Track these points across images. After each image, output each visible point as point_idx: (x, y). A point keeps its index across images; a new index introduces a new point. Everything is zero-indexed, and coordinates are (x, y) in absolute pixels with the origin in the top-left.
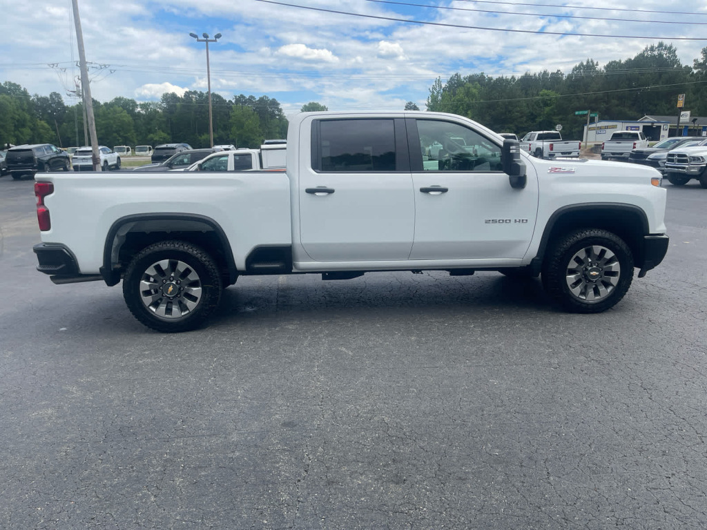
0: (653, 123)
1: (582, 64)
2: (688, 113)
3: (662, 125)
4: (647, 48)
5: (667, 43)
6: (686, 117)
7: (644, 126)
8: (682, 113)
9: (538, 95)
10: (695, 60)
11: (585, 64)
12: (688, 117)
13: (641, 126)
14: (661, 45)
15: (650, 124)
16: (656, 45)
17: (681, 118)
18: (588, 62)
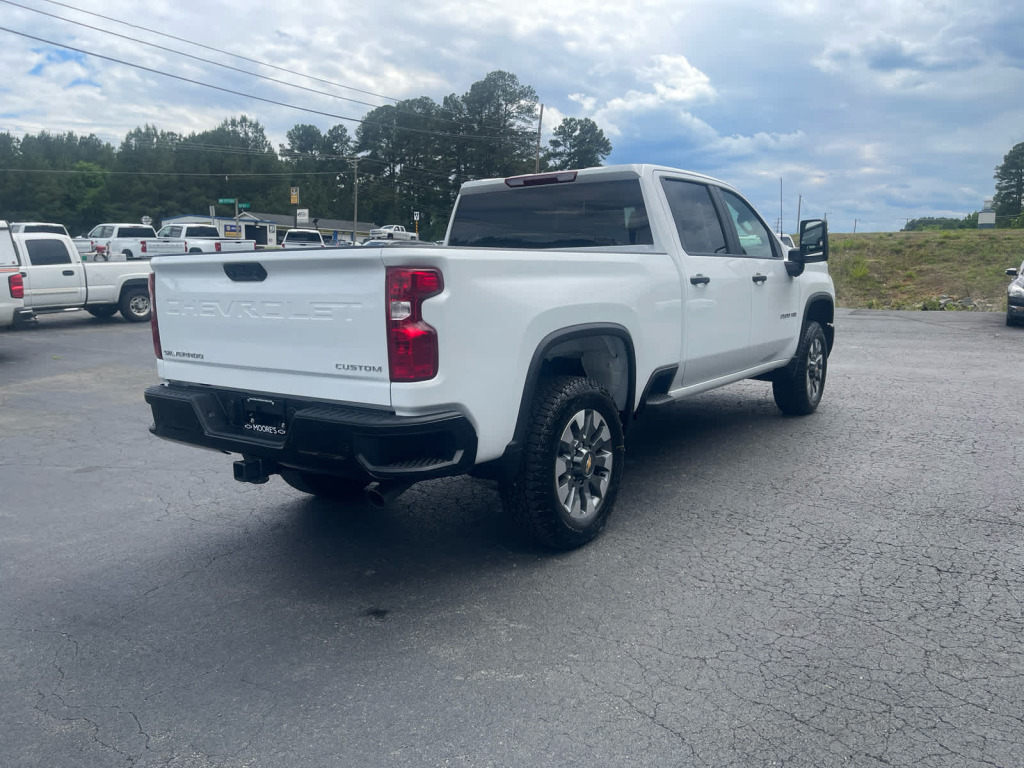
0: (256, 222)
1: (139, 131)
2: (306, 211)
3: (268, 225)
4: (226, 122)
5: (252, 117)
6: (303, 215)
7: (246, 226)
8: (299, 211)
9: (73, 168)
10: (280, 145)
11: (143, 130)
12: (306, 217)
13: (243, 225)
14: (244, 119)
15: (253, 224)
16: (238, 119)
17: (298, 217)
18: (148, 129)
